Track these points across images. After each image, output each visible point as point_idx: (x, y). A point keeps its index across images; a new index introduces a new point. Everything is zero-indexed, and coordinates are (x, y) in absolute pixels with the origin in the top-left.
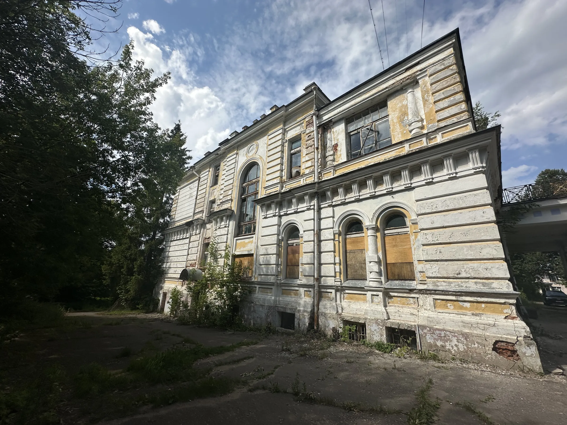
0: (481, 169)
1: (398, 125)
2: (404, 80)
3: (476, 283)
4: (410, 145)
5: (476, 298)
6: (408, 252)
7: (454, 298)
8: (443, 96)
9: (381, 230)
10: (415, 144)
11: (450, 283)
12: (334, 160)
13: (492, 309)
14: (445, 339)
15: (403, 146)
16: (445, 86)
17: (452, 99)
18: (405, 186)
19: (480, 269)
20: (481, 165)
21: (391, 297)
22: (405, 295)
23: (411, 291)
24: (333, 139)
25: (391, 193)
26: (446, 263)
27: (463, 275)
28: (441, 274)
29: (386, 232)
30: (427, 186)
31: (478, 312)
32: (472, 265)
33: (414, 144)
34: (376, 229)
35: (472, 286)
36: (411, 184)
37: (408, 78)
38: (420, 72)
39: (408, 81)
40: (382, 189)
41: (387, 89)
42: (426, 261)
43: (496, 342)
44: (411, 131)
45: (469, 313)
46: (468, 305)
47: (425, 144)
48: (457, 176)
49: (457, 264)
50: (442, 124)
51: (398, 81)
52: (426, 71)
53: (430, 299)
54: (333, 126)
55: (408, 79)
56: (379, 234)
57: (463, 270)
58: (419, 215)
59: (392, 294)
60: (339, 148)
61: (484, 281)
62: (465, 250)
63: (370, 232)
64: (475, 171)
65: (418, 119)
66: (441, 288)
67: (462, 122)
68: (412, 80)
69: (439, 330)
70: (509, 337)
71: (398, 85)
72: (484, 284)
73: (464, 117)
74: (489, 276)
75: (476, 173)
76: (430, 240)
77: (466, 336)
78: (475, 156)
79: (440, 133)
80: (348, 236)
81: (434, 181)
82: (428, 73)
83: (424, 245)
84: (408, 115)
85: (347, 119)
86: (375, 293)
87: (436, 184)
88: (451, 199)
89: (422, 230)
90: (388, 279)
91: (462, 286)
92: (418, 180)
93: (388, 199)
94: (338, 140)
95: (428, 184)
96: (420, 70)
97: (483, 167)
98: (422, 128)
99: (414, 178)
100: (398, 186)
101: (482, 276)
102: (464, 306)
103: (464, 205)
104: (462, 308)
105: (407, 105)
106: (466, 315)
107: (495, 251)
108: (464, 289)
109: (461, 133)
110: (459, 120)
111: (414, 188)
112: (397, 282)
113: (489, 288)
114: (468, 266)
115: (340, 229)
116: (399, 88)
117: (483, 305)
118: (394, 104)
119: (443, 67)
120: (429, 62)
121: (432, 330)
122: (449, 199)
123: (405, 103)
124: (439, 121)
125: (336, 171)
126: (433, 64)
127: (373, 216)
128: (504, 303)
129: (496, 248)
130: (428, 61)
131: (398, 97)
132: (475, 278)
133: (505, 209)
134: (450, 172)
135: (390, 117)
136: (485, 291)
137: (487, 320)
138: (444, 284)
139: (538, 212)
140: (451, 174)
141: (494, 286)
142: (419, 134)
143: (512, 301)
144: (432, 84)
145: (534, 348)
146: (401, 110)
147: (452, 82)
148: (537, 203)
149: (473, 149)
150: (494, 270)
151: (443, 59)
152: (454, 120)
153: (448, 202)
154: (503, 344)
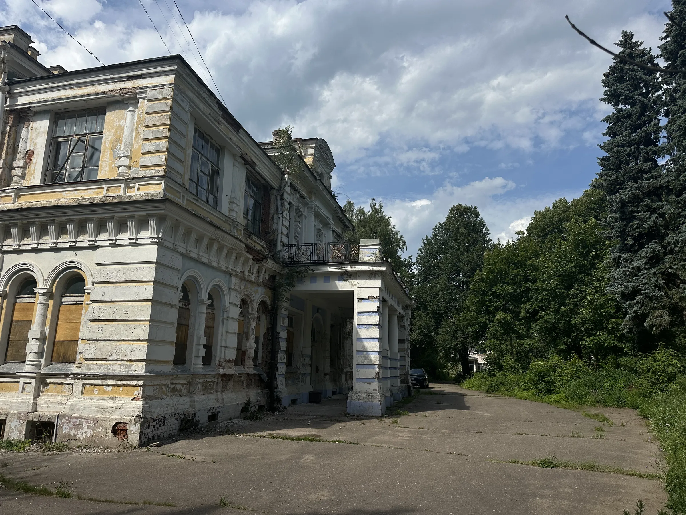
0: (156, 240)
1: (109, 153)
2: (124, 92)
3: (121, 365)
4: (108, 187)
5: (117, 381)
6: (76, 330)
7: (99, 382)
8: (151, 136)
9: (57, 297)
10: (114, 188)
11: (101, 365)
12: (23, 176)
13: (126, 392)
14: (78, 427)
15: (103, 186)
16: (157, 123)
17: (157, 144)
18: (89, 243)
19: (128, 351)
20: (156, 236)
21: (47, 384)
22: (61, 381)
23: (67, 376)
24: (29, 141)
25: (74, 248)
26: (103, 343)
27: (113, 357)
28: (96, 357)
29: (64, 299)
30: (110, 248)
31: (115, 396)
32: (122, 346)
33: (112, 188)
34: (49, 294)
35: (118, 369)
36: (96, 241)
37: (128, 90)
38: (140, 90)
39: (128, 95)
40: (65, 241)
41: (104, 95)
42: (89, 340)
43: (117, 424)
44: (119, 167)
45: (108, 397)
46: (110, 388)
47: (121, 193)
48: (137, 242)
49: (112, 345)
50: (142, 173)
51: (117, 90)
52: (146, 92)
53: (79, 384)
54: (34, 118)
55: (128, 92)
56: (51, 302)
57: (115, 351)
58: (96, 283)
59: (49, 380)
60: (34, 159)
61: (128, 363)
62: (122, 329)
63: (40, 299)
64: (151, 240)
65: (127, 155)
66: (92, 372)
67: (156, 178)
68: (133, 96)
69: (76, 418)
70: (127, 418)
71: (117, 96)
72: (126, 367)
73: (161, 172)
74: (132, 358)
75: (152, 243)
76: (97, 315)
77: (95, 421)
78: (153, 223)
79: (137, 185)
80: (19, 300)
81: (117, 243)
82: (150, 94)
83: (91, 321)
84: (121, 143)
85: (56, 114)
86: (27, 380)
87: (119, 248)
88: (126, 268)
89: (94, 302)
90: (51, 361)
91: (109, 369)
92: (104, 238)
93: (69, 257)
94: (35, 144)
95: (111, 245)
96: (141, 88)
97: (158, 238)
98: (129, 167)
99: (101, 235)
100: (84, 240)
101: (127, 358)
102: (107, 390)
103: (133, 279)
104: (105, 392)
105: (124, 127)
106: (104, 400)
107: (143, 332)
108: (110, 372)
109: (153, 191)
110: (156, 175)
111: (98, 247)
112: (59, 365)
113: (129, 371)
114: (120, 347)
115: (7, 289)
116: (118, 98)
117: (121, 388)
118: (112, 120)
119: (161, 96)
120: (152, 82)
121: (70, 418)
123: (122, 123)
124: (142, 167)
125: (20, 196)
126: (154, 87)
127: (49, 277)
128: (136, 385)
129: (144, 328)
130: (150, 79)
131: (117, 112)
132: (122, 360)
133: (286, 270)
134: (132, 237)
135: (104, 136)
136: (124, 374)
137: (118, 403)
138: (96, 367)
139: (314, 277)
140: (133, 239)
141: (133, 368)
142: (124, 176)
143: (141, 383)
144: (148, 114)
145: (138, 425)
146: (116, 132)
147: (162, 122)
148: (312, 268)
149: (152, 216)
150: (137, 352)
151: (163, 85)
152: (152, 172)
153: (122, 272)
154: (121, 425)
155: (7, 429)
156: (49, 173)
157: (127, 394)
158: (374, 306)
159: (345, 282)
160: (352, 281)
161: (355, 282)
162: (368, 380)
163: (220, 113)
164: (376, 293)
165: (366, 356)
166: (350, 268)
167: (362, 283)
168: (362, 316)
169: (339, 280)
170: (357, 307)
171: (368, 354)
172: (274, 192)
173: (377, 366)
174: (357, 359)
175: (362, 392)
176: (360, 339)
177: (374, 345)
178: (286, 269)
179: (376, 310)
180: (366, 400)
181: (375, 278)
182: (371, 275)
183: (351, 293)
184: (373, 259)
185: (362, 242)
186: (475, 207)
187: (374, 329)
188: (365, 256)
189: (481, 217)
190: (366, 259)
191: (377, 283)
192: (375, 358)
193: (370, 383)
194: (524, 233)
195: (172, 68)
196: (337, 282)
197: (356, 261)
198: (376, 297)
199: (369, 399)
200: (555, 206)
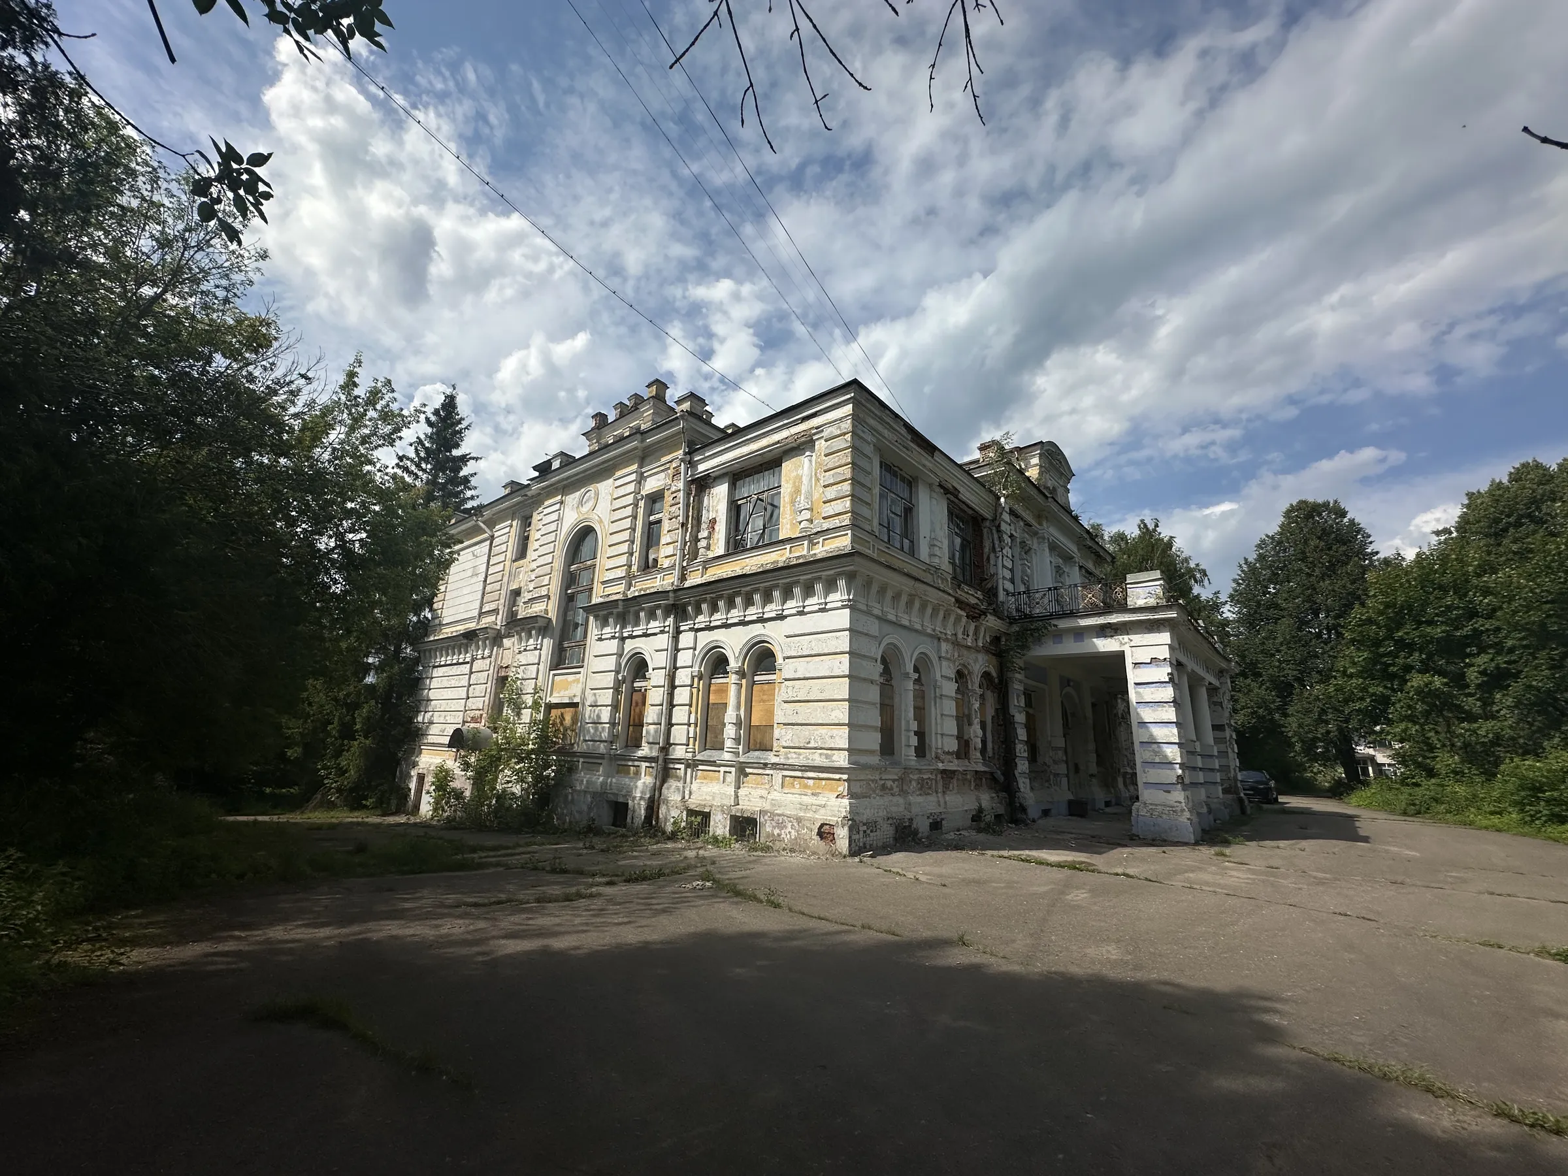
0: (847, 603)
1: (789, 508)
2: (800, 436)
3: (821, 754)
4: (791, 547)
5: (818, 774)
6: (770, 713)
7: (799, 774)
8: (832, 481)
9: (749, 676)
10: (797, 547)
11: (800, 754)
12: (708, 548)
13: (829, 787)
14: (781, 825)
15: (785, 547)
16: (837, 464)
17: (840, 488)
18: (776, 613)
19: (827, 737)
20: (847, 597)
21: (746, 775)
22: (760, 771)
23: (765, 766)
24: (711, 509)
25: (762, 620)
26: (800, 728)
27: (812, 745)
28: (794, 743)
29: (756, 678)
30: (798, 617)
31: (817, 791)
32: (820, 731)
34: (741, 674)
35: (818, 759)
36: (783, 610)
37: (802, 433)
38: (815, 430)
39: (804, 439)
40: (753, 612)
41: (781, 445)
42: (784, 724)
43: (822, 825)
44: (800, 522)
45: (810, 792)
46: (811, 782)
47: (805, 552)
48: (827, 607)
49: (809, 730)
50: (826, 526)
51: (794, 435)
52: (822, 431)
53: (778, 775)
54: (715, 484)
55: (803, 436)
56: (744, 681)
57: (813, 738)
58: (786, 658)
59: (748, 770)
60: (717, 528)
61: (829, 752)
62: (818, 711)
63: (733, 678)
64: (842, 604)
65: (808, 506)
66: (790, 762)
67: (842, 529)
68: (809, 439)
69: (779, 815)
70: (832, 818)
71: (793, 442)
72: (827, 757)
73: (846, 521)
74: (832, 746)
75: (843, 607)
76: (791, 695)
77: (799, 820)
78: (842, 583)
79: (821, 540)
80: (713, 681)
81: (805, 610)
82: (825, 434)
83: (785, 702)
84: (801, 495)
85: (734, 475)
86: (728, 769)
87: (808, 615)
89: (786, 680)
90: (748, 749)
91: (809, 759)
92: (792, 605)
93: (757, 630)
94: (717, 511)
95: (801, 613)
96: (817, 428)
97: (849, 600)
98: (811, 521)
99: (788, 602)
100: (771, 610)
101: (827, 746)
102: (809, 784)
103: (826, 651)
104: (806, 786)
105: (801, 476)
106: (806, 795)
107: (842, 714)
108: (811, 763)
109: (839, 545)
110: (841, 525)
111: (786, 617)
112: (757, 753)
113: (830, 762)
114: (818, 733)
115: (702, 669)
116: (794, 445)
117: (824, 782)
118: (789, 471)
119: (839, 432)
120: (827, 417)
121: (773, 815)
122: (815, 639)
123: (800, 472)
124: (824, 518)
125: (707, 569)
126: (830, 423)
127: (740, 653)
128: (839, 780)
129: (843, 710)
130: (825, 414)
131: (794, 460)
132: (821, 749)
133: (1015, 628)
134: (820, 601)
135: (782, 490)
136: (824, 765)
137: (821, 800)
138: (794, 756)
139: (1059, 635)
140: (821, 604)
141: (834, 758)
142: (805, 531)
143: (845, 777)
144: (826, 455)
145: (846, 828)
146: (794, 483)
147: (843, 462)
148: (1054, 622)
149: (840, 574)
150: (837, 738)
151: (841, 419)
152: (836, 522)
153: (813, 644)
154: (827, 827)
155: (712, 823)
156: (731, 540)
157: (832, 790)
158: (1163, 673)
159: (1109, 639)
160: (1121, 637)
161: (1126, 638)
162: (1166, 788)
163: (909, 437)
164: (1164, 653)
165: (1157, 750)
166: (1114, 619)
167: (1137, 639)
168: (1141, 689)
169: (1098, 637)
170: (1132, 676)
171: (1159, 747)
172: (987, 524)
173: (1178, 766)
174: (1141, 755)
175: (1156, 805)
176: (1143, 724)
177: (1170, 734)
178: (1015, 626)
179: (1167, 680)
180: (1164, 816)
181: (1159, 631)
182: (1152, 626)
183: (1120, 657)
184: (1152, 602)
185: (1130, 578)
186: (1336, 502)
187: (1167, 708)
188: (1138, 598)
189: (1349, 516)
190: (1141, 603)
191: (1165, 637)
192: (1173, 753)
193: (1169, 792)
194: (1451, 533)
195: (848, 396)
196: (1095, 640)
197: (1123, 608)
198: (1165, 659)
199: (1169, 814)
200: (1516, 477)
